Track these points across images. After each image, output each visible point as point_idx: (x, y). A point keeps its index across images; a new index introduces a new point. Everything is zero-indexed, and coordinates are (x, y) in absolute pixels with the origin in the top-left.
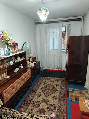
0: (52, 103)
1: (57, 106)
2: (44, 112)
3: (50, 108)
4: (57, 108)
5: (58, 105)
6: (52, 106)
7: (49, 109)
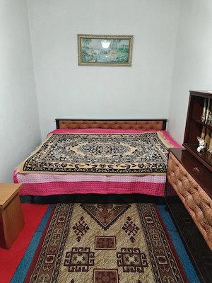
0: (79, 273)
1: (63, 268)
2: (98, 243)
3: (84, 255)
4: (64, 258)
5: (57, 270)
6: (80, 263)
7: (88, 250)
